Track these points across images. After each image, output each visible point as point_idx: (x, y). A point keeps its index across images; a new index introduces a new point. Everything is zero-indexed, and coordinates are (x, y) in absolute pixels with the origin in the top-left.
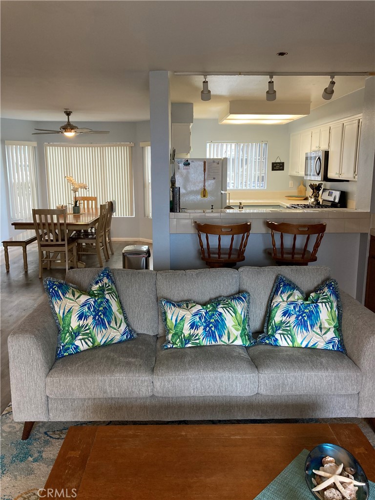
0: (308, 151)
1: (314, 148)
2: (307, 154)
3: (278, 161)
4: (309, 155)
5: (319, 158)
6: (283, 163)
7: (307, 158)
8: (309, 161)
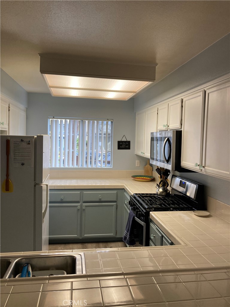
0: (154, 131)
1: (161, 127)
2: (152, 133)
3: (124, 140)
4: (155, 136)
5: (168, 140)
6: (129, 142)
7: (152, 139)
8: (155, 142)
